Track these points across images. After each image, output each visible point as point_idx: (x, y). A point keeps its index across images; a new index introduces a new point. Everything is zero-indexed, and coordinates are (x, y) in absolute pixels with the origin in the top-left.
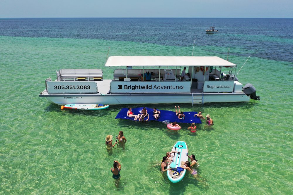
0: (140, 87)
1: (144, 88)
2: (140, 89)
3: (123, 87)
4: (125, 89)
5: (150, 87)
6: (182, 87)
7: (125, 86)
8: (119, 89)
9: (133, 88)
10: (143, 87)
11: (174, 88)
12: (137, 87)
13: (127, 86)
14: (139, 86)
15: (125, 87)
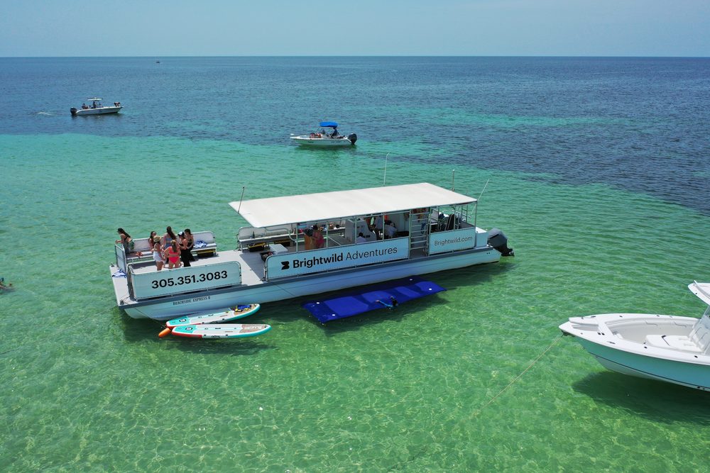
0: (323, 261)
1: (329, 262)
2: (321, 263)
3: (291, 265)
4: (294, 267)
5: (340, 258)
6: (395, 250)
7: (294, 261)
8: (283, 268)
9: (310, 263)
10: (328, 259)
11: (381, 253)
12: (316, 261)
13: (298, 261)
14: (321, 259)
15: (294, 264)
